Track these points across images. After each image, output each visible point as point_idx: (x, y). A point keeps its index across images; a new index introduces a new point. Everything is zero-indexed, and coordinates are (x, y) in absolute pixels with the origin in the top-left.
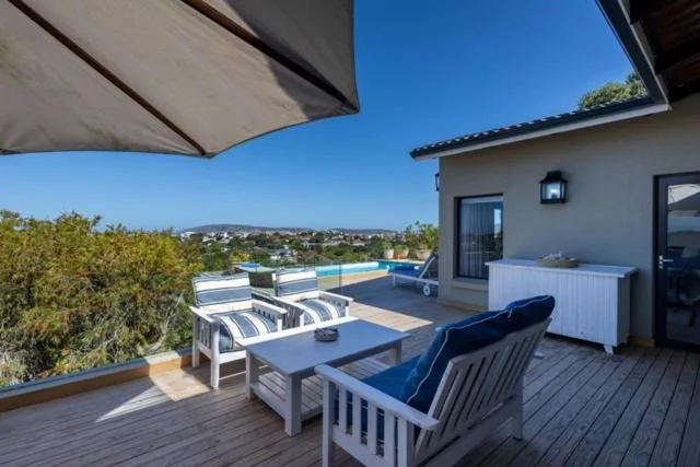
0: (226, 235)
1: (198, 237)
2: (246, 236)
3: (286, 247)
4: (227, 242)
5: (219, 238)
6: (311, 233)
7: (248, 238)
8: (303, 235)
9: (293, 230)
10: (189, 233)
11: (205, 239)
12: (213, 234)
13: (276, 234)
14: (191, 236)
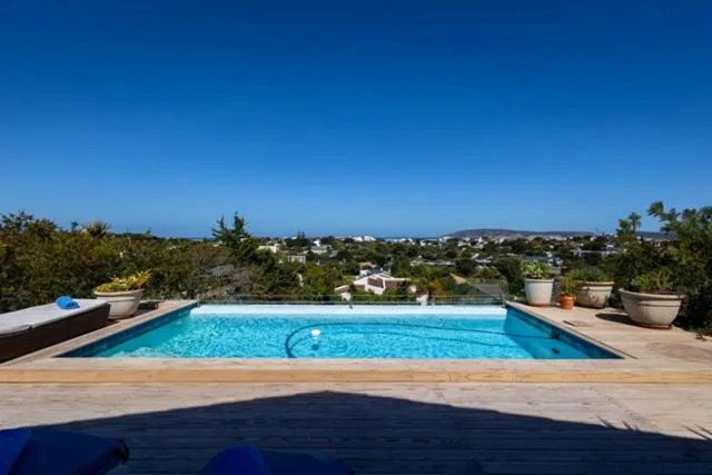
0: (480, 240)
1: (453, 241)
2: (501, 241)
3: (550, 254)
4: (481, 247)
5: (474, 243)
6: (588, 238)
7: (503, 244)
8: (575, 239)
9: (562, 234)
10: (446, 238)
11: (460, 244)
12: (468, 239)
13: (538, 239)
14: (448, 240)
